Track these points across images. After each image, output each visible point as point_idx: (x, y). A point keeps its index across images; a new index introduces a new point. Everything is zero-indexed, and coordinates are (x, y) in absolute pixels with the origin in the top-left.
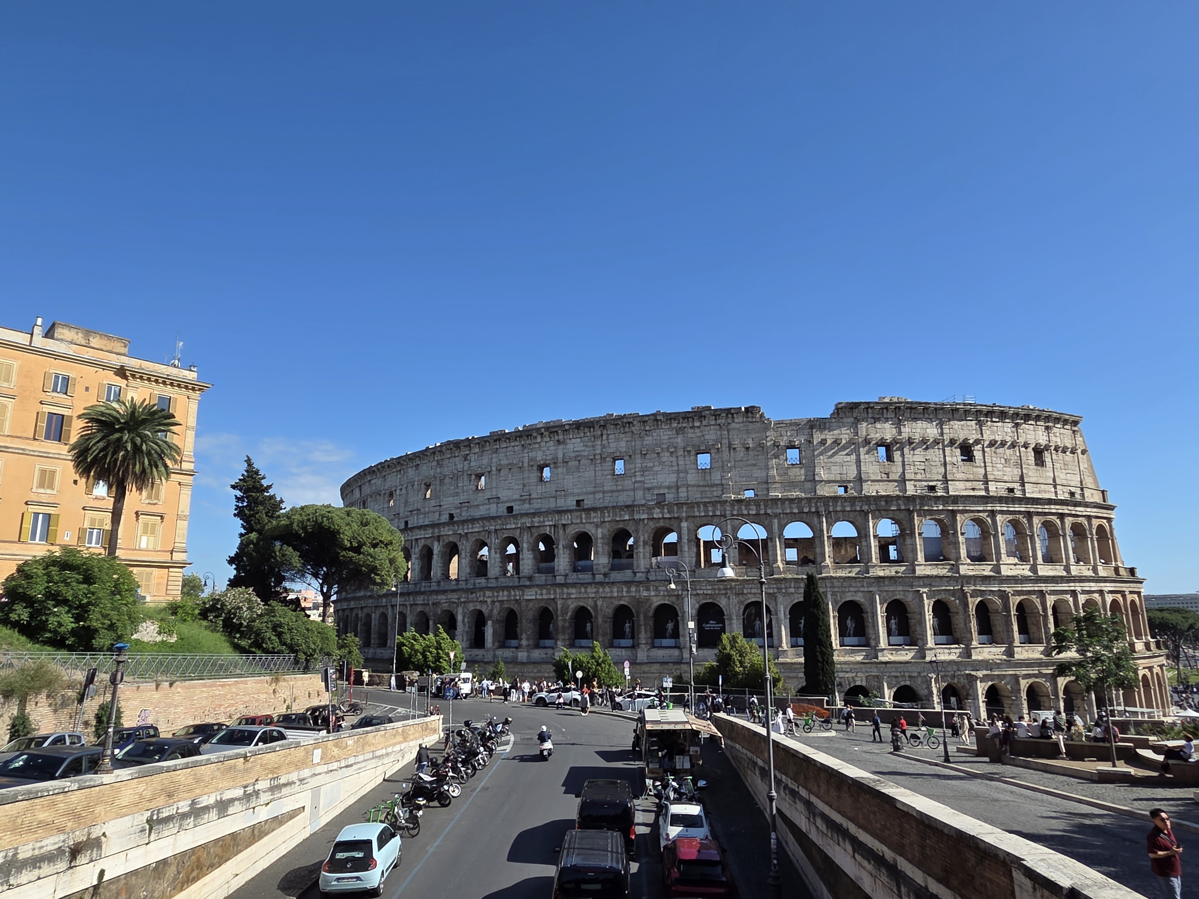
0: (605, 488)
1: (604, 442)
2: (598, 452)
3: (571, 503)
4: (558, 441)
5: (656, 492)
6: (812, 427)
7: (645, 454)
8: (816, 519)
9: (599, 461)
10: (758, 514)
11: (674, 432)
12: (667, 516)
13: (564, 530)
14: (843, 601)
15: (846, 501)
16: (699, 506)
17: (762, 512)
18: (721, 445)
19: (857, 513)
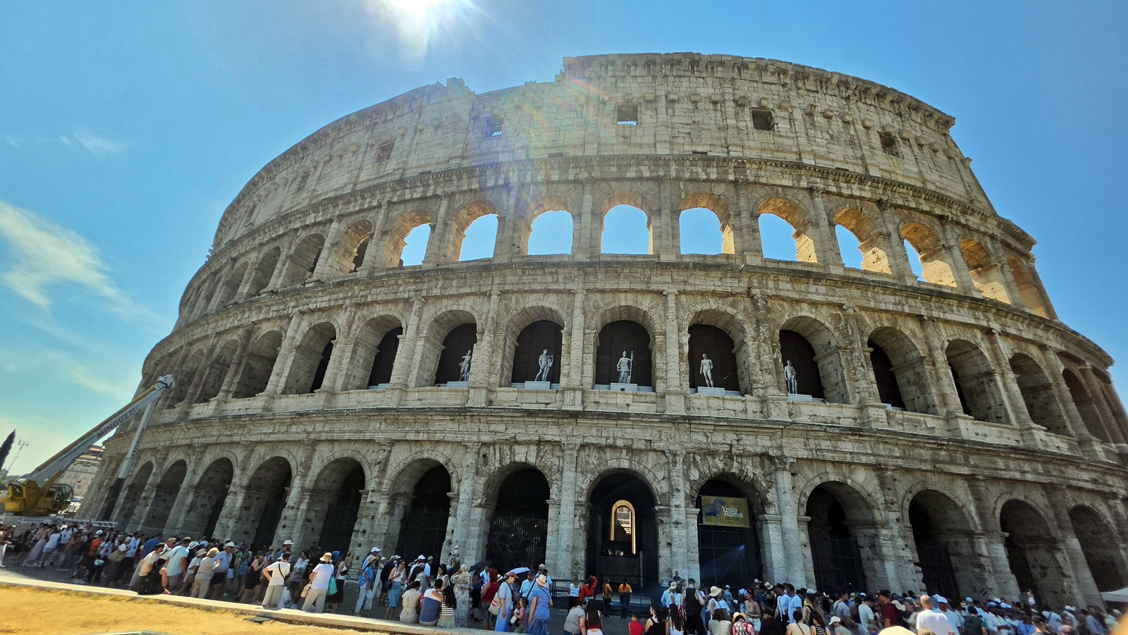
6: (524, 92)
7: (329, 161)
8: (504, 196)
9: (290, 184)
10: (424, 198)
11: (365, 131)
12: (319, 219)
14: (521, 308)
15: (552, 168)
16: (356, 200)
17: (430, 194)
18: (407, 130)
19: (571, 186)
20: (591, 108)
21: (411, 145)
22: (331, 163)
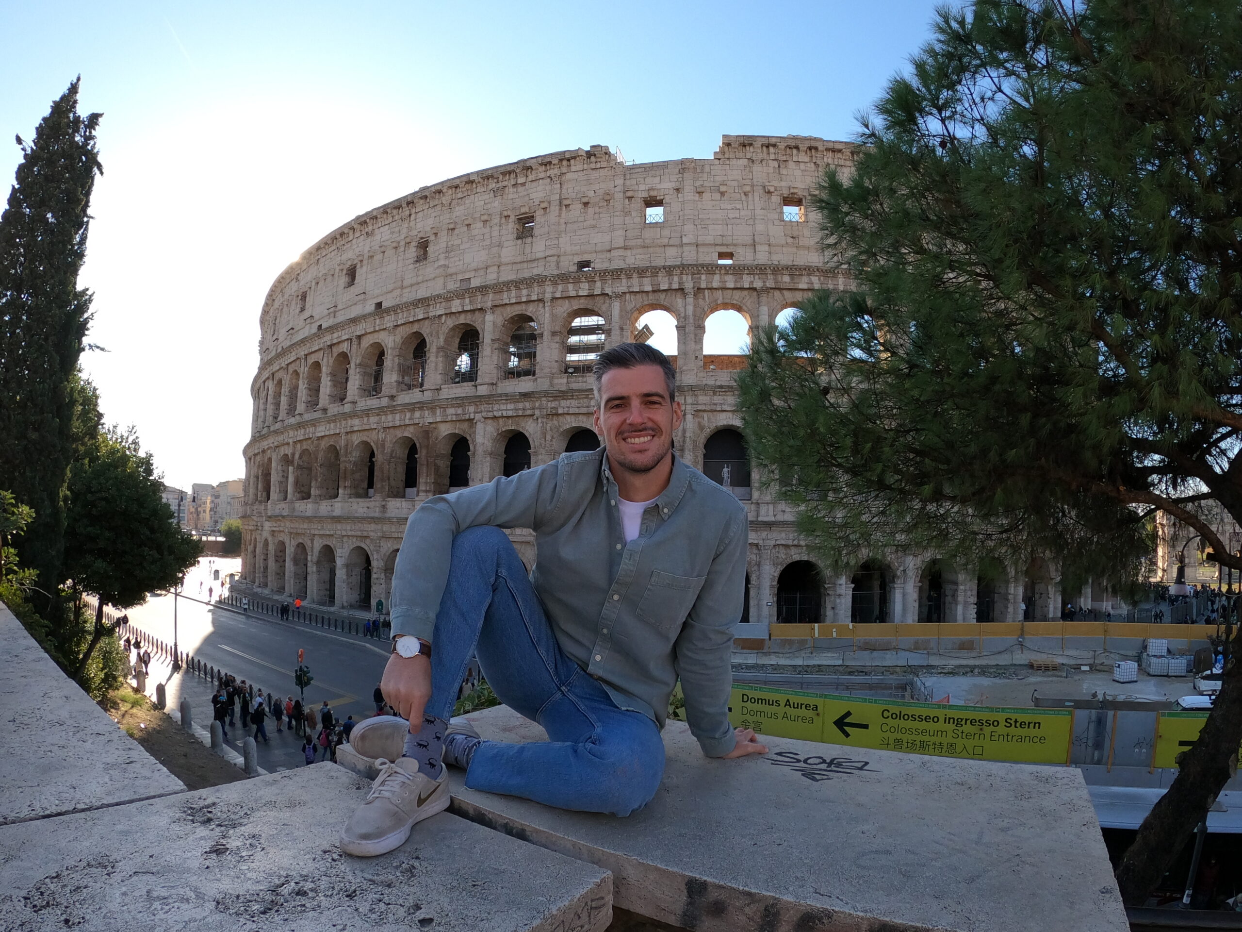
0: (405, 283)
1: (412, 224)
2: (403, 237)
3: (370, 307)
4: (367, 233)
5: (460, 277)
6: (682, 171)
7: (453, 229)
8: (679, 301)
9: (402, 249)
10: (591, 296)
11: (492, 194)
12: (468, 308)
13: (360, 343)
14: (713, 426)
15: (727, 273)
16: (509, 290)
17: (597, 291)
18: (549, 202)
19: (746, 293)
20: (757, 199)
21: (559, 224)
22: (456, 231)
